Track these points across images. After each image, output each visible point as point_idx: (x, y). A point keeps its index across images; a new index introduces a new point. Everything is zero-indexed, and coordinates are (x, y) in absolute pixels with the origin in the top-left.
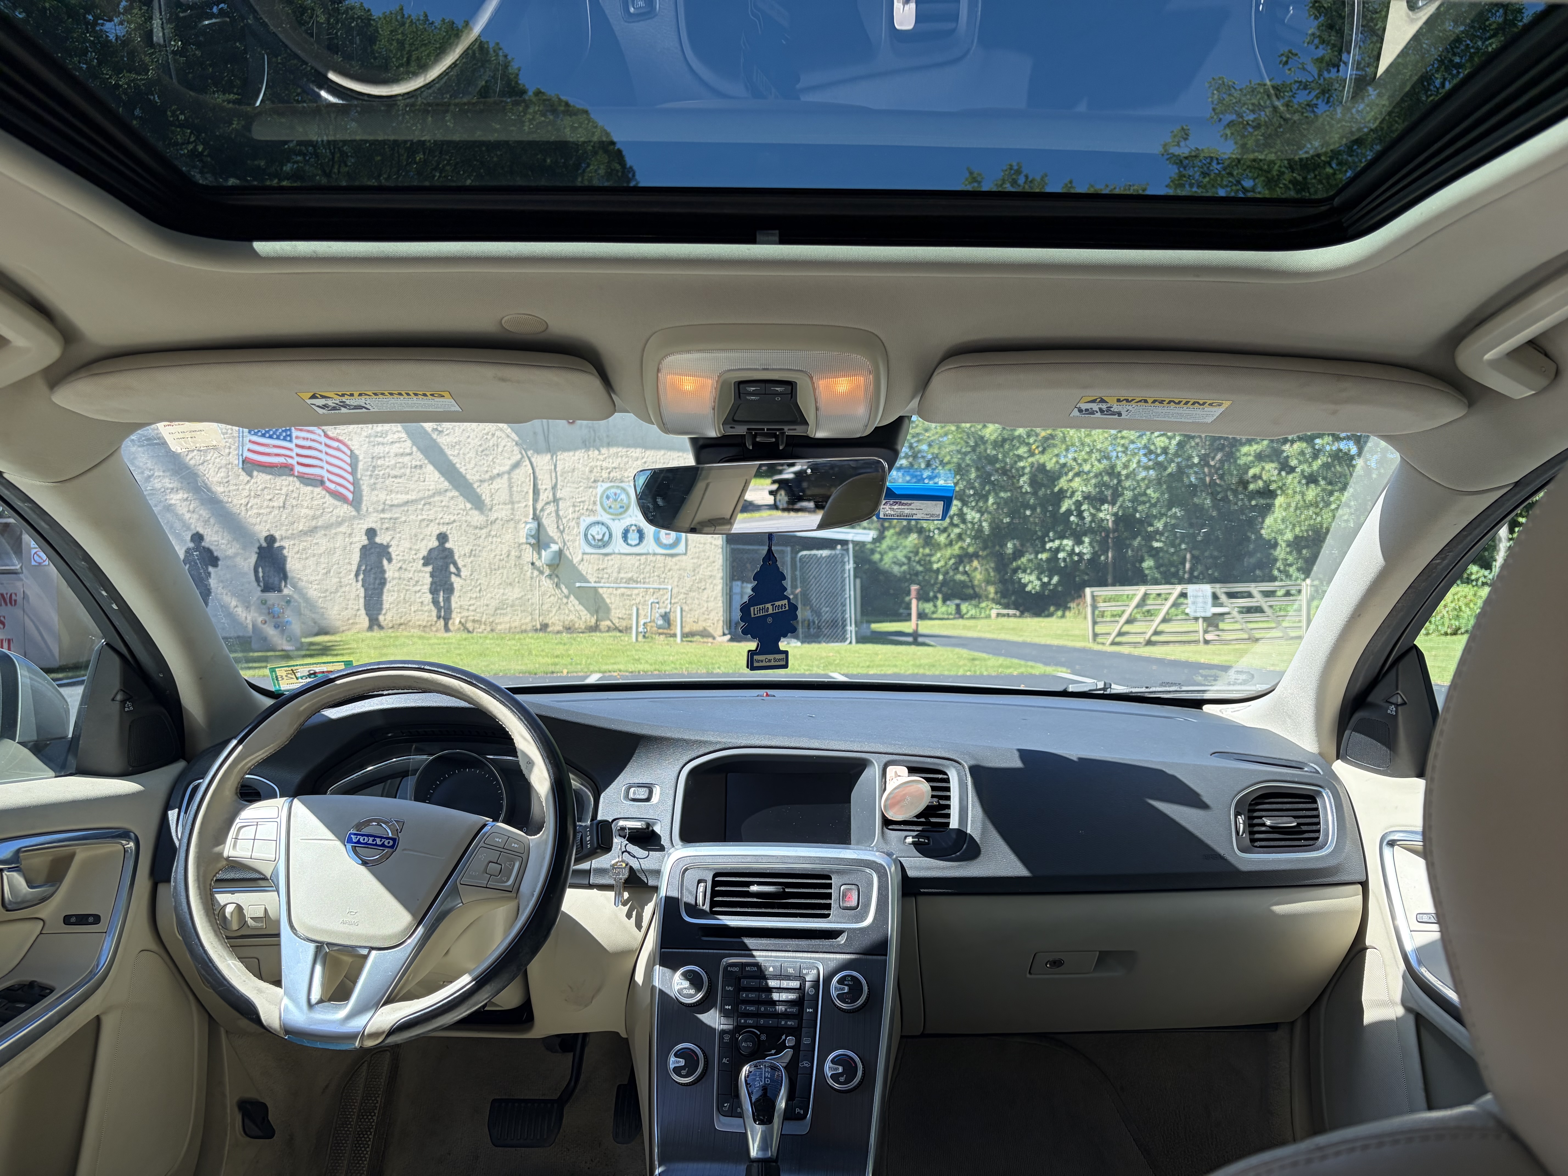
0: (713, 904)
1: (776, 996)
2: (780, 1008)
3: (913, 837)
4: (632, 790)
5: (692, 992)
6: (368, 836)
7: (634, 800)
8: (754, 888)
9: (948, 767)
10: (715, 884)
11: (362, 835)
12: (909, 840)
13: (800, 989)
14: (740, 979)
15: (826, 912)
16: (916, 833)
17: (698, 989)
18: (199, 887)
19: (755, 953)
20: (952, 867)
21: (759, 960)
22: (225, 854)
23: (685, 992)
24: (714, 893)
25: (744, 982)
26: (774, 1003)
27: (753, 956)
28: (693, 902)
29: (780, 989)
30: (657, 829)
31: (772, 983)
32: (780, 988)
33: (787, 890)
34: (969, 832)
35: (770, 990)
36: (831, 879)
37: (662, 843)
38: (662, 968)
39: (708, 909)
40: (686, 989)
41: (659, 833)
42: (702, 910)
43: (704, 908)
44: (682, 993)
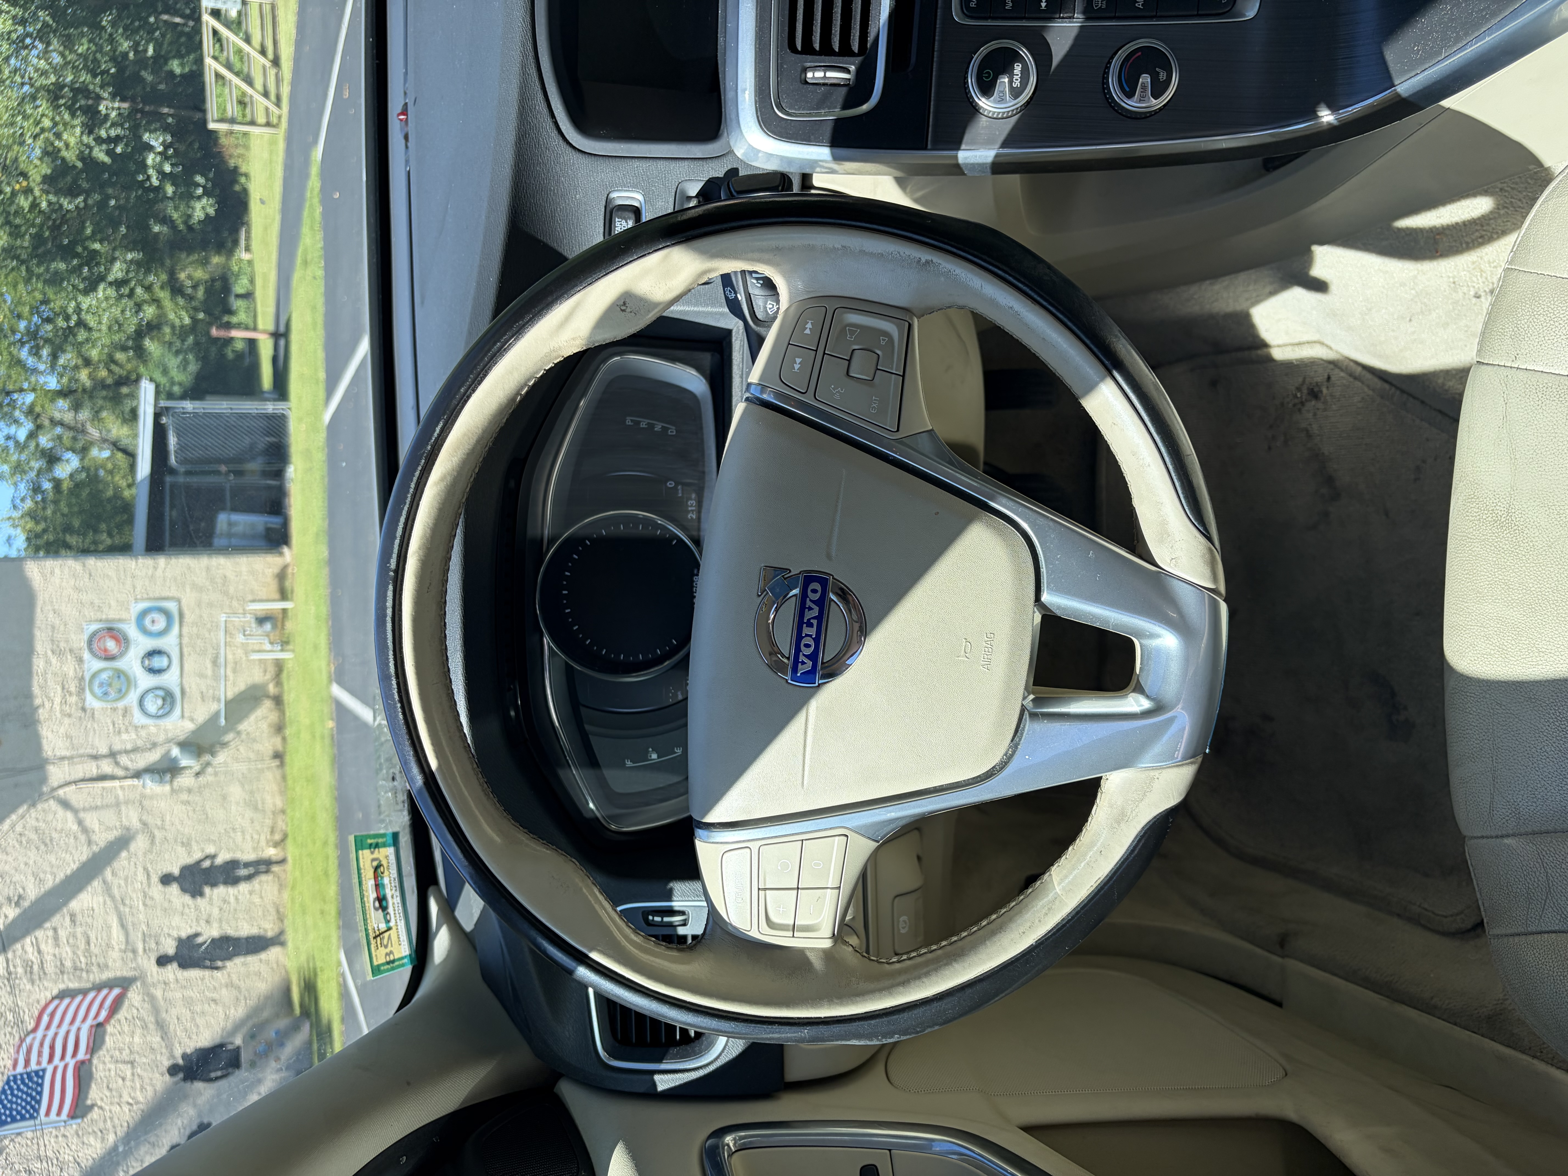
0: (846, 51)
5: (1018, 69)
6: (799, 638)
10: (808, 49)
11: (798, 650)
17: (1012, 59)
18: (904, 983)
22: (827, 944)
23: (1017, 84)
24: (826, 50)
28: (844, 90)
30: (694, 188)
37: (721, 175)
38: (963, 147)
39: (858, 60)
40: (1011, 82)
41: (702, 184)
42: (859, 71)
43: (853, 68)
44: (1016, 93)
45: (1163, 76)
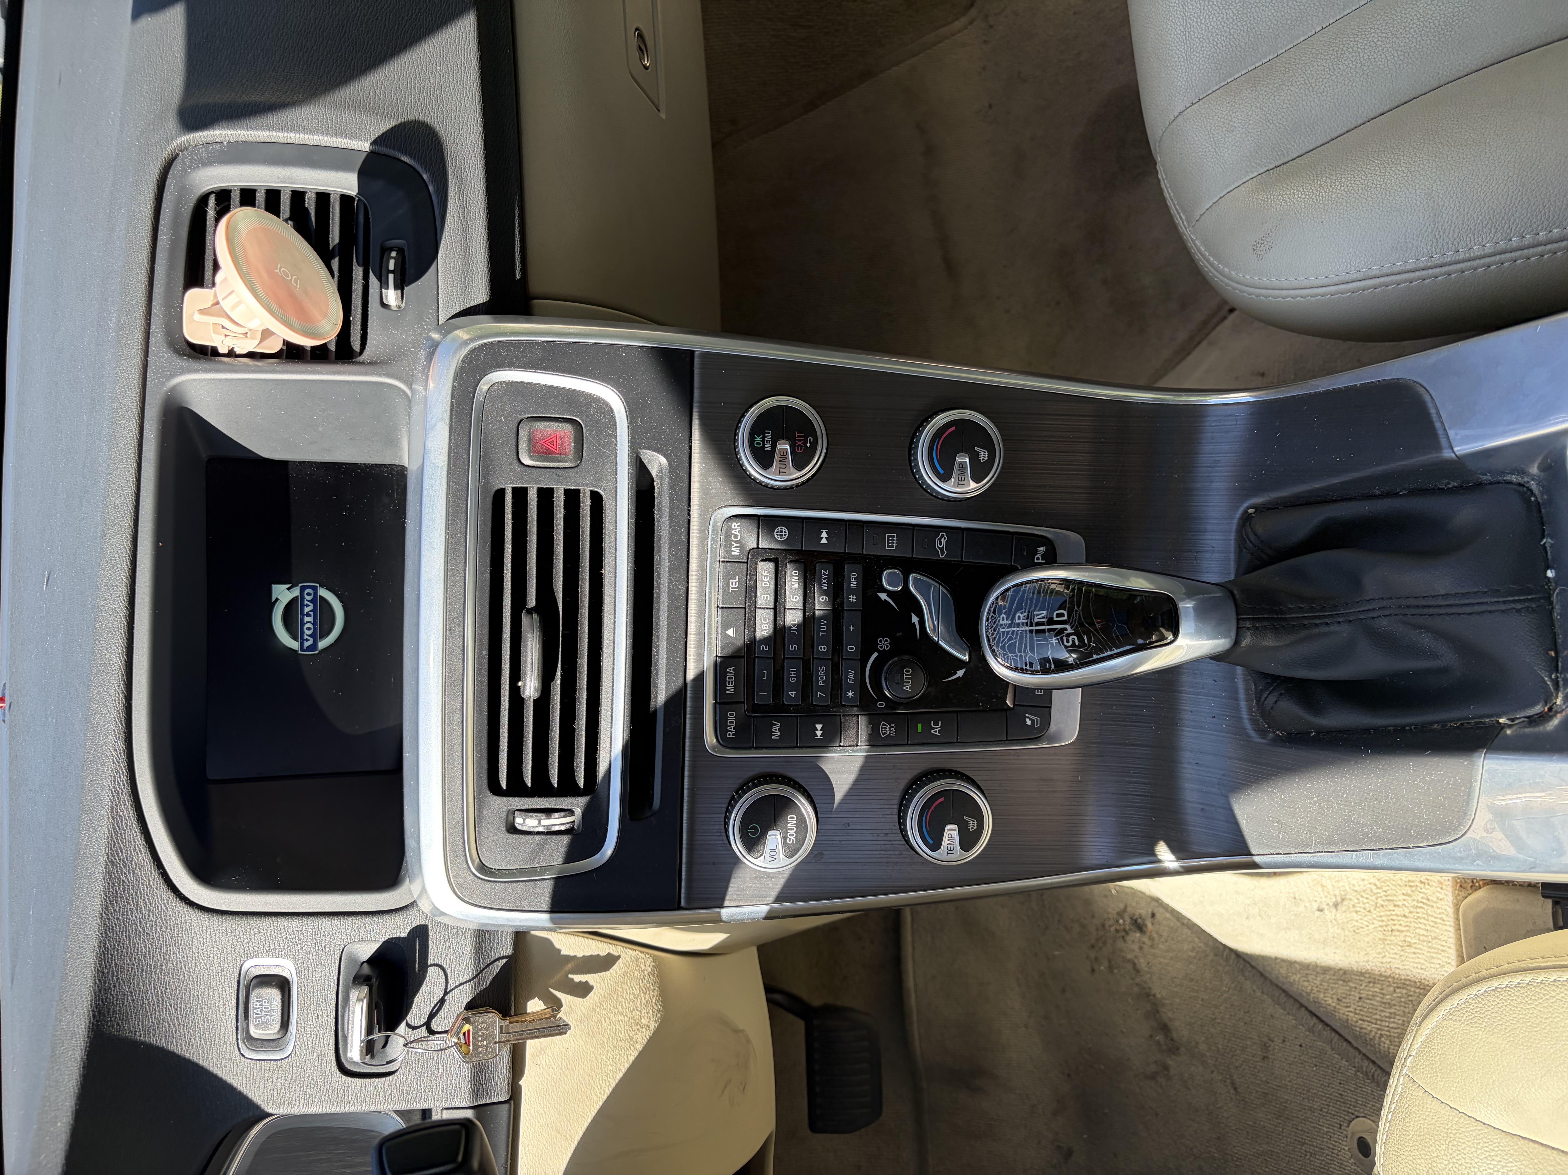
0: (567, 788)
1: (793, 618)
2: (820, 604)
3: (384, 285)
4: (254, 1032)
5: (791, 821)
7: (285, 1024)
8: (530, 687)
9: (183, 190)
10: (516, 788)
12: (391, 296)
13: (775, 561)
14: (755, 708)
15: (586, 504)
16: (373, 279)
17: (782, 805)
19: (691, 675)
20: (460, 193)
21: (708, 663)
23: (792, 839)
24: (542, 788)
25: (763, 696)
26: (809, 620)
27: (700, 678)
28: (566, 839)
29: (778, 608)
30: (367, 951)
31: (764, 628)
32: (775, 609)
33: (532, 602)
34: (365, 146)
35: (780, 631)
36: (500, 494)
37: (404, 934)
38: (727, 903)
39: (583, 801)
40: (785, 838)
41: (377, 945)
42: (585, 814)
43: (578, 811)
44: (791, 852)
45: (973, 825)
